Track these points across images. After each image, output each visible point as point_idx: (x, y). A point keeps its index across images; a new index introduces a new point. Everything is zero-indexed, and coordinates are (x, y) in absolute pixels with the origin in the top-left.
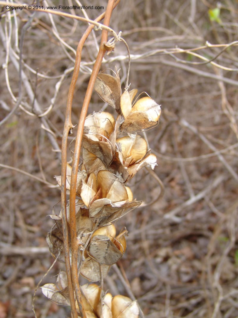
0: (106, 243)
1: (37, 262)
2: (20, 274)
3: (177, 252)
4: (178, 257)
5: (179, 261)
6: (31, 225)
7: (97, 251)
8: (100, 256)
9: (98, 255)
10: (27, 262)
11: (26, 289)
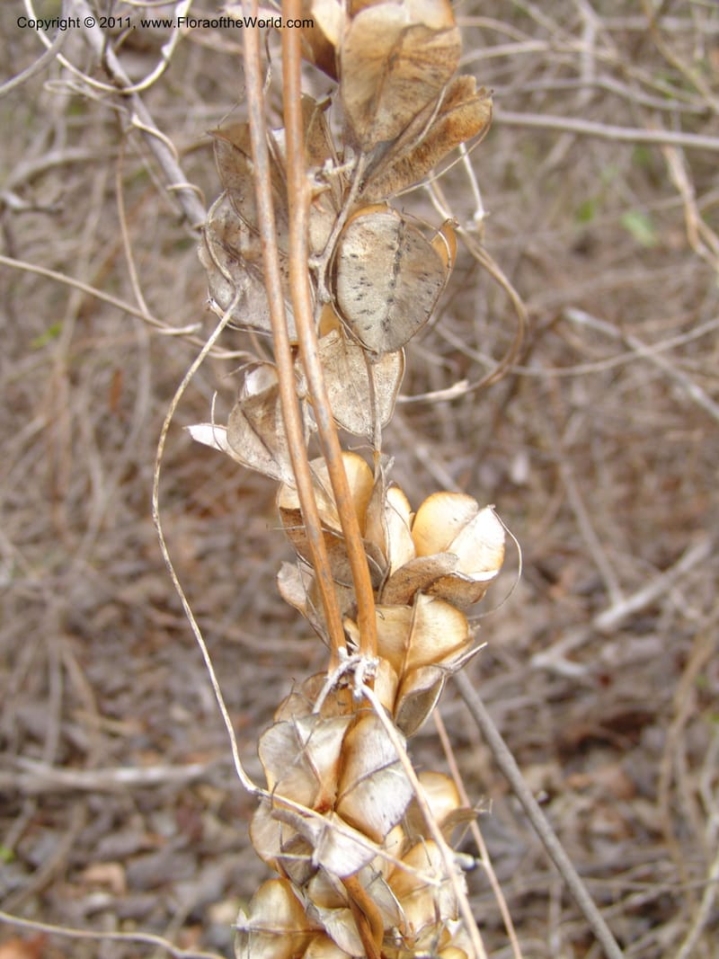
0: (391, 248)
1: (137, 821)
2: (80, 856)
3: (577, 780)
4: (580, 791)
5: (583, 803)
6: (115, 716)
7: (361, 290)
8: (371, 318)
9: (365, 311)
10: (104, 822)
11: (100, 899)
